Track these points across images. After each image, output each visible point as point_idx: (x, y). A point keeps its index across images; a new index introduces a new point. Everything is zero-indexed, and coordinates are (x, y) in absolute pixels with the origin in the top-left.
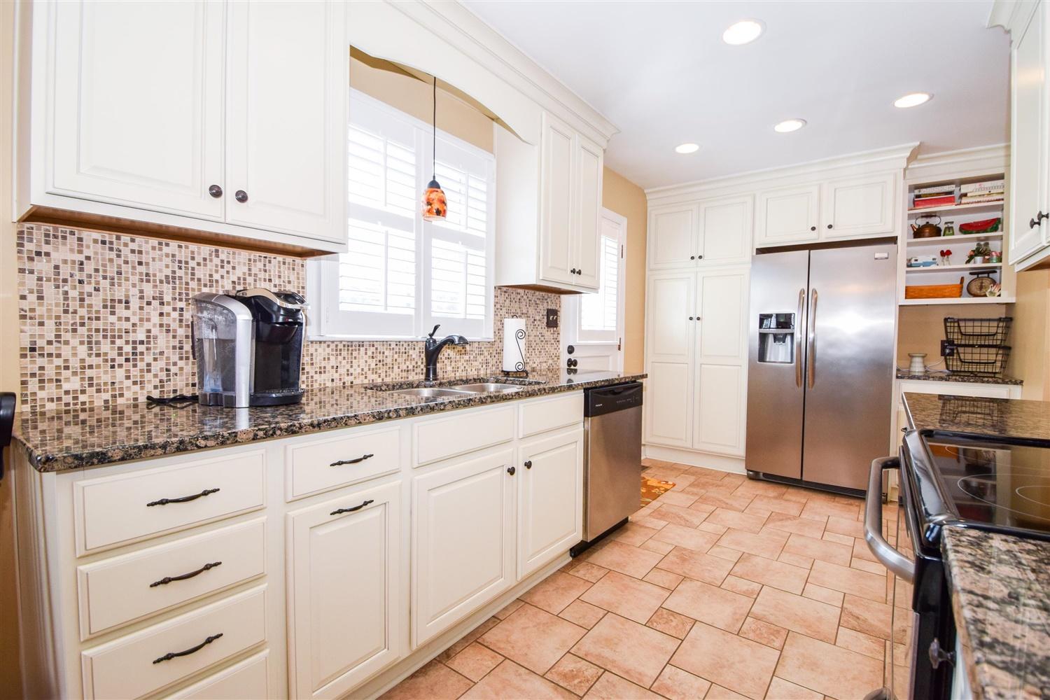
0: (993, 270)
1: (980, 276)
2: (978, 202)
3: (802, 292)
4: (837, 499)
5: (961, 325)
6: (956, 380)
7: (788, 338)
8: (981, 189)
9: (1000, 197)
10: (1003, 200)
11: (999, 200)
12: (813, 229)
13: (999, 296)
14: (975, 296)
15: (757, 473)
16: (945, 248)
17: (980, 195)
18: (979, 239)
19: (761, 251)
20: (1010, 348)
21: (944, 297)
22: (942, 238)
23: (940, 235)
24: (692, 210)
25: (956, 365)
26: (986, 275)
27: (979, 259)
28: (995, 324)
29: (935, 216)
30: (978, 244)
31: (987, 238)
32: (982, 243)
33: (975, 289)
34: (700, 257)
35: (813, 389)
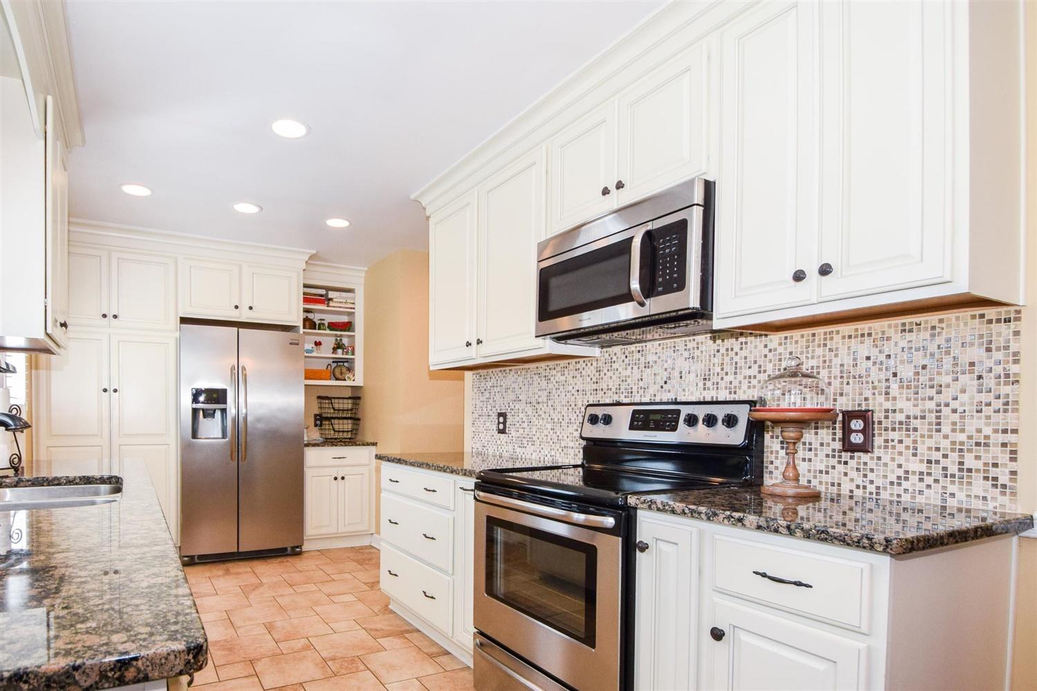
0: (347, 360)
1: (339, 364)
2: (340, 307)
3: (233, 368)
4: (269, 561)
5: (333, 402)
6: (342, 445)
7: (218, 414)
8: (341, 297)
9: (352, 306)
10: (354, 308)
11: (351, 308)
12: (237, 307)
13: (354, 380)
14: (337, 379)
15: (192, 557)
16: (318, 339)
17: (340, 302)
18: (336, 335)
19: (184, 320)
20: (359, 419)
21: (321, 379)
22: (317, 331)
23: (315, 329)
24: (100, 257)
25: (331, 434)
26: (342, 364)
27: (340, 351)
28: (350, 401)
29: (312, 312)
30: (336, 340)
31: (341, 336)
32: (338, 339)
33: (338, 375)
34: (115, 317)
35: (246, 462)
